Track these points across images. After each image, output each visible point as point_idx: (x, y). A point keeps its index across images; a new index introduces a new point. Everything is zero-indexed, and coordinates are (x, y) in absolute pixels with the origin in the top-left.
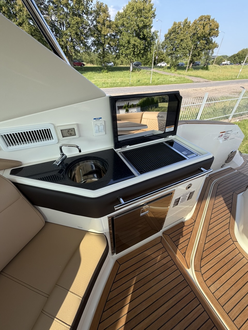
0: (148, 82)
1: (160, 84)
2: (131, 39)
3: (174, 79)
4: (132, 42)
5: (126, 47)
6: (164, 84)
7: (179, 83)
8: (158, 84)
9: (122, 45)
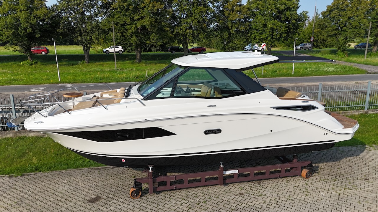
0: (288, 73)
1: (307, 75)
2: (268, 22)
3: (333, 69)
4: (270, 25)
5: (261, 31)
6: (314, 76)
7: (339, 75)
8: (304, 76)
9: (255, 29)
